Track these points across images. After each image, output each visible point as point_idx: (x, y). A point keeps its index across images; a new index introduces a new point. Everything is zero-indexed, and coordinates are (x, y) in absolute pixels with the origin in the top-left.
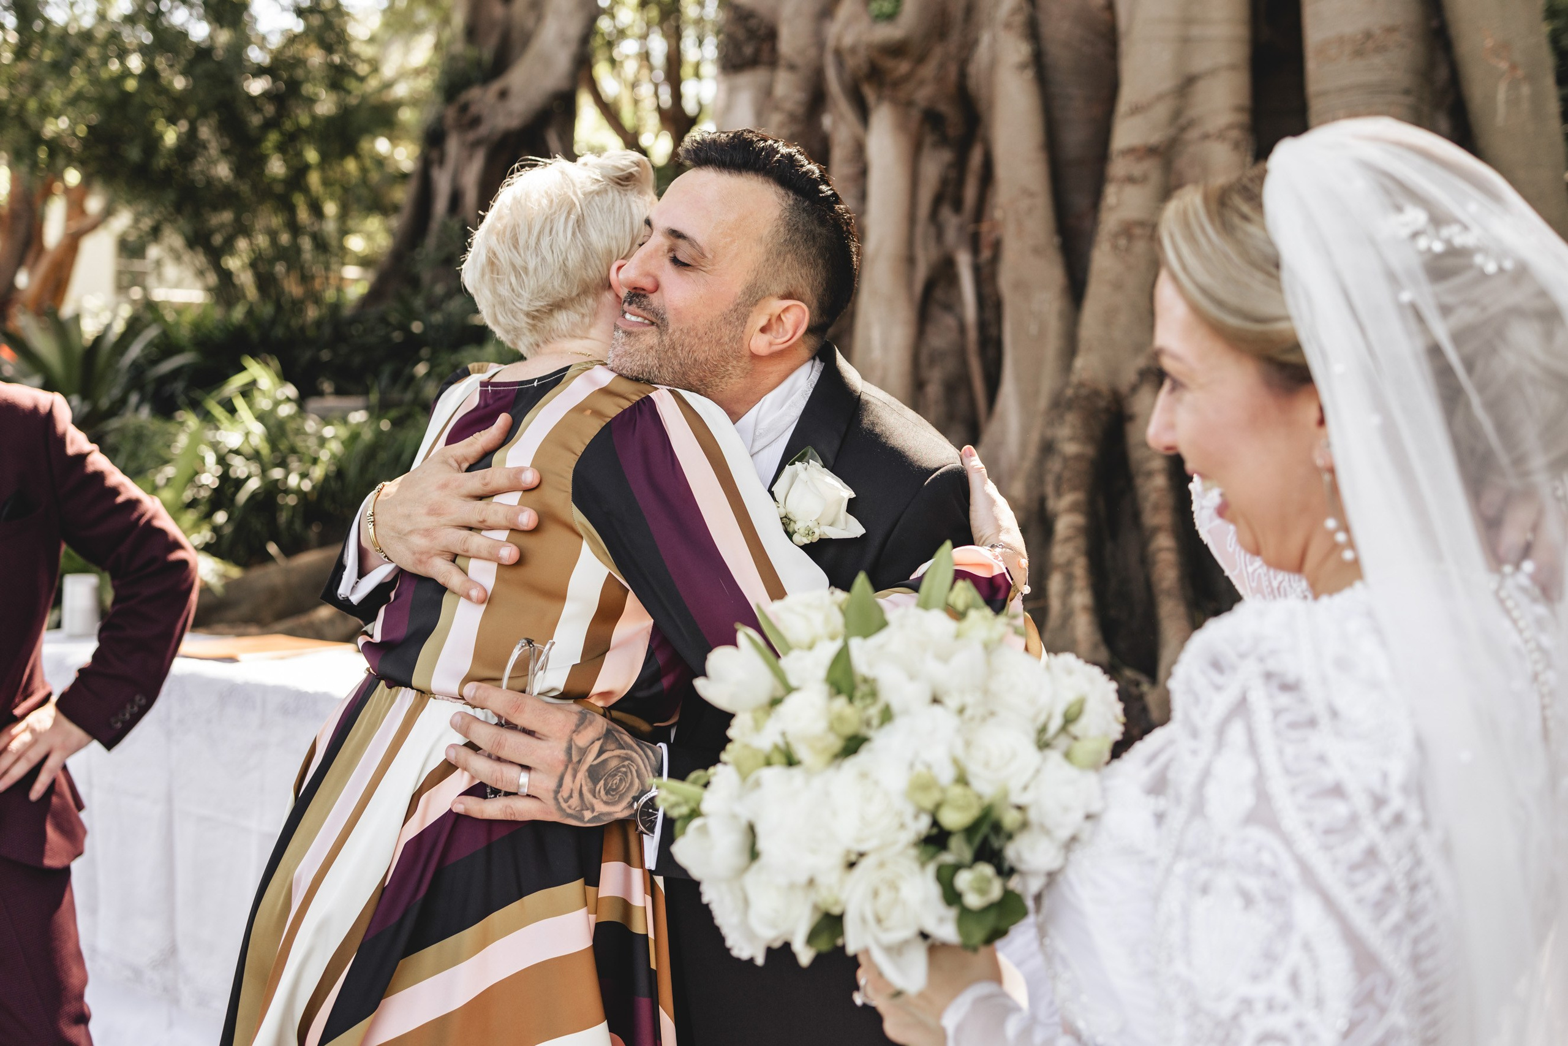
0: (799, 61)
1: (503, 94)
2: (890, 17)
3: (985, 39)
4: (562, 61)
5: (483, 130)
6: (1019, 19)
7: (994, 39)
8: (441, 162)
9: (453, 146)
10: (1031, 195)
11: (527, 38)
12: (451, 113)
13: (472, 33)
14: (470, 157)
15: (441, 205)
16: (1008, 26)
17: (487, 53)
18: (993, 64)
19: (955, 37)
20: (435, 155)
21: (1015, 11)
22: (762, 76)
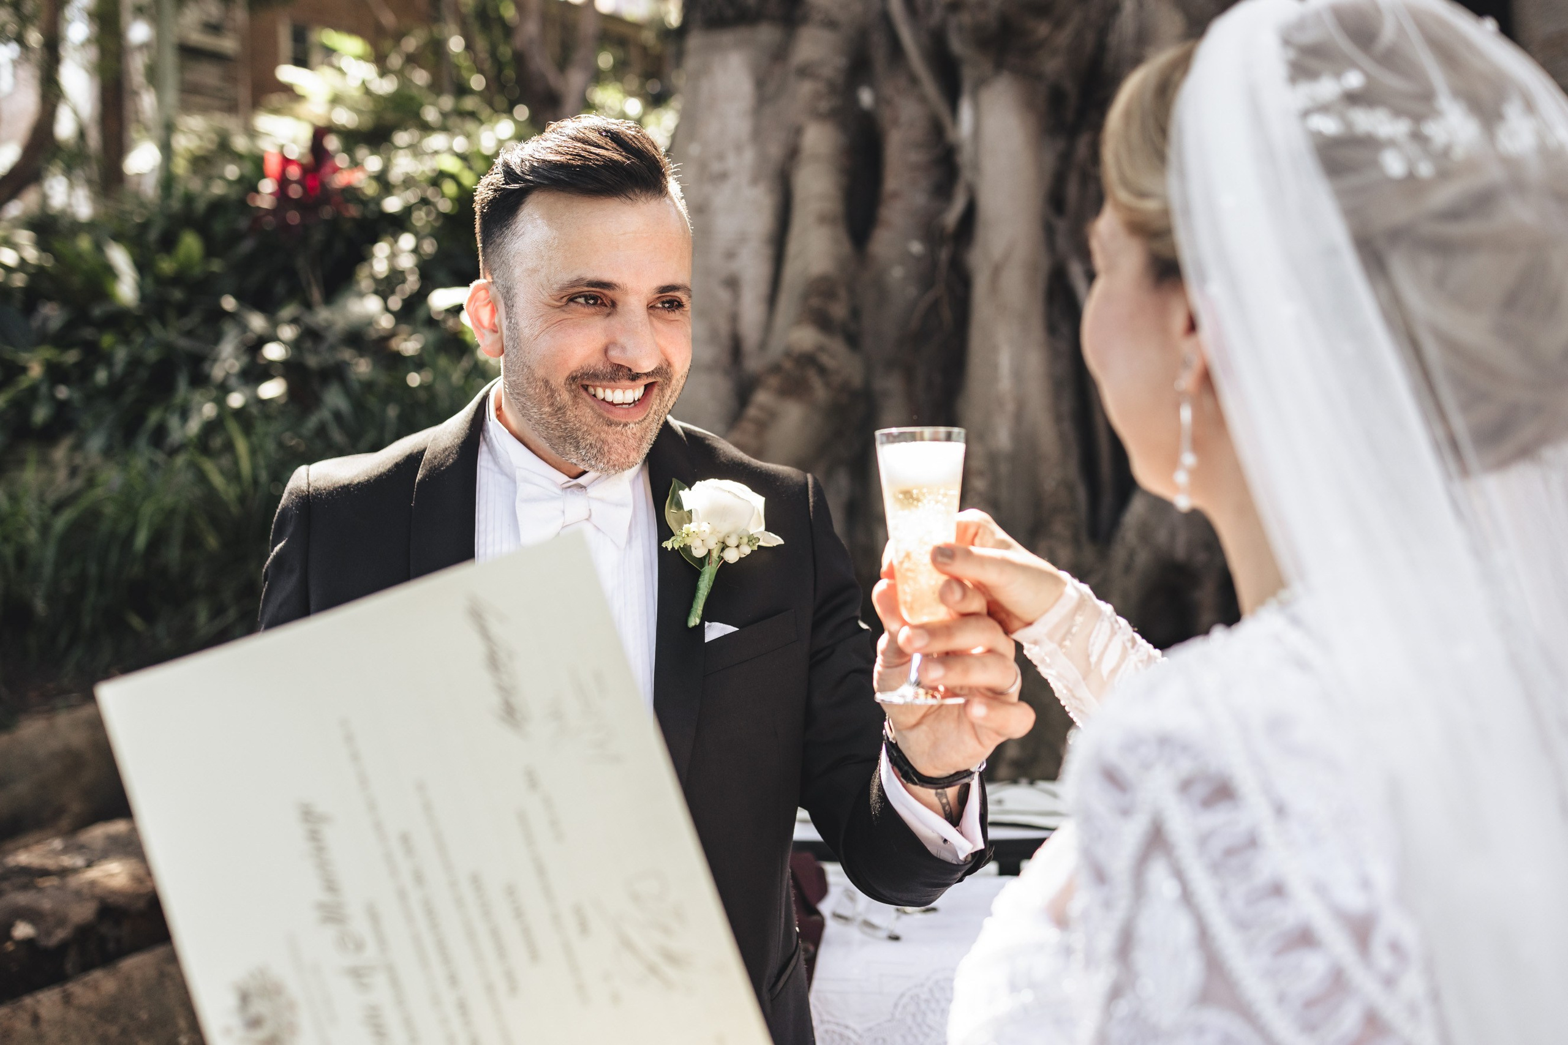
22: (767, 34)
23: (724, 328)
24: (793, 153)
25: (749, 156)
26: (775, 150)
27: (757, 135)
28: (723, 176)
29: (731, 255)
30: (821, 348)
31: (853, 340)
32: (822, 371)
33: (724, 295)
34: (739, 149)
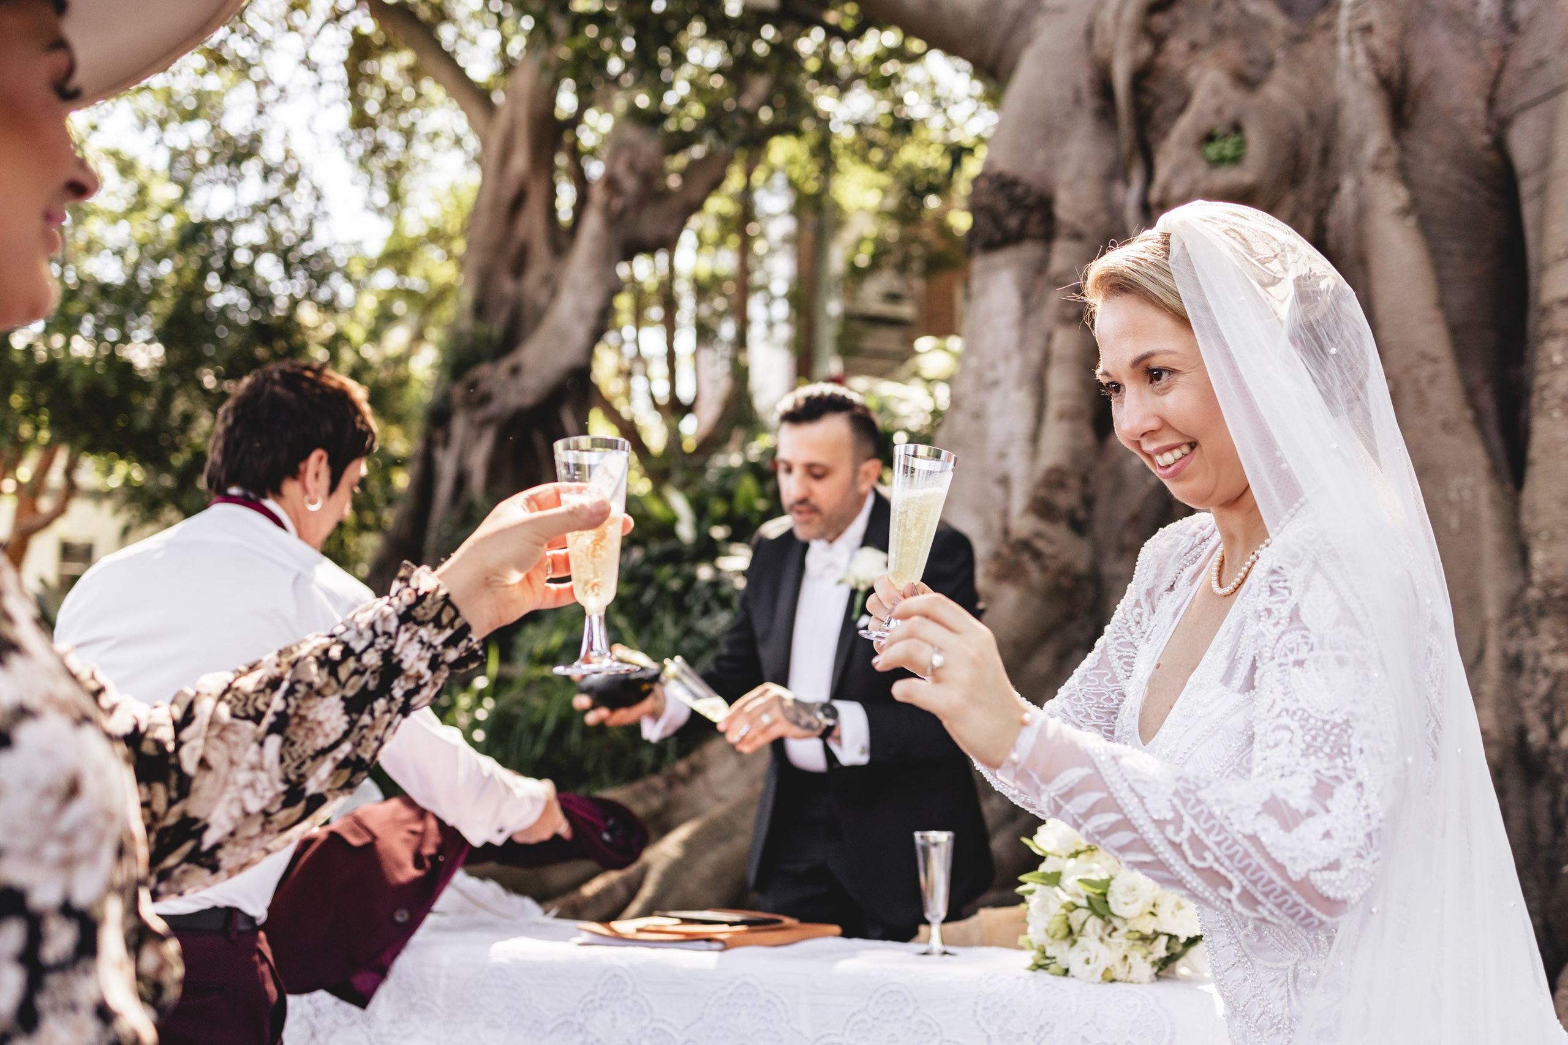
0: (1086, 228)
1: (515, 371)
2: (1236, 160)
3: (1348, 185)
4: (580, 334)
5: (493, 408)
6: (1390, 160)
7: (1360, 183)
8: (446, 443)
9: (459, 426)
10: (1434, 360)
11: (539, 315)
12: (458, 392)
13: (480, 309)
14: (479, 437)
15: (444, 488)
16: (1376, 168)
17: (496, 328)
18: (1362, 212)
19: (1310, 184)
20: (439, 435)
21: (1384, 151)
22: (1029, 251)
23: (996, 523)
24: (1046, 359)
25: (1016, 363)
26: (1035, 356)
27: (1023, 343)
28: (995, 383)
29: (1002, 456)
30: (1039, 535)
31: (1079, 527)
32: (1037, 555)
33: (997, 492)
34: (1007, 357)
